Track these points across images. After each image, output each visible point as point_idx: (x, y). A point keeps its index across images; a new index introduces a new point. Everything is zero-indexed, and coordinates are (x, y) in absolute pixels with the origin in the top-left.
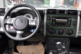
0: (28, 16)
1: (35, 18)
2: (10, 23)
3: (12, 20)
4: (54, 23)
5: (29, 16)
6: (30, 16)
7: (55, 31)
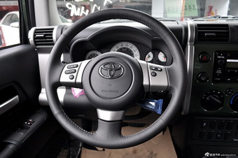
0: (124, 48)
1: (149, 56)
2: (73, 81)
3: (77, 69)
4: (219, 72)
5: (128, 49)
6: (131, 51)
7: (222, 99)
